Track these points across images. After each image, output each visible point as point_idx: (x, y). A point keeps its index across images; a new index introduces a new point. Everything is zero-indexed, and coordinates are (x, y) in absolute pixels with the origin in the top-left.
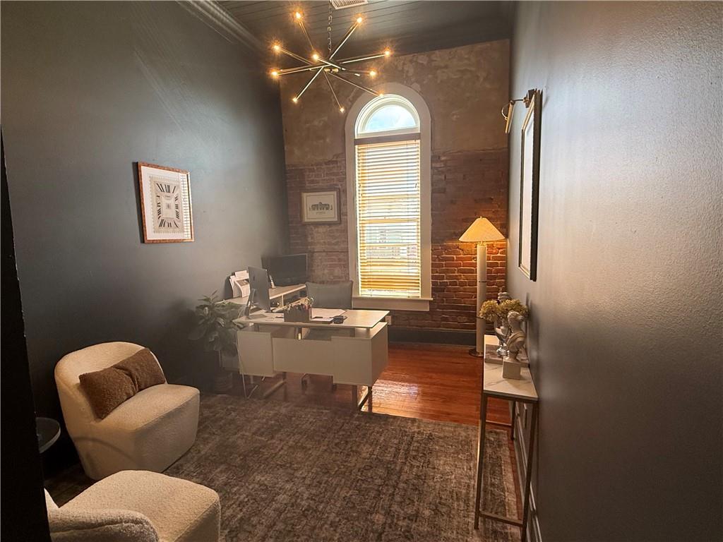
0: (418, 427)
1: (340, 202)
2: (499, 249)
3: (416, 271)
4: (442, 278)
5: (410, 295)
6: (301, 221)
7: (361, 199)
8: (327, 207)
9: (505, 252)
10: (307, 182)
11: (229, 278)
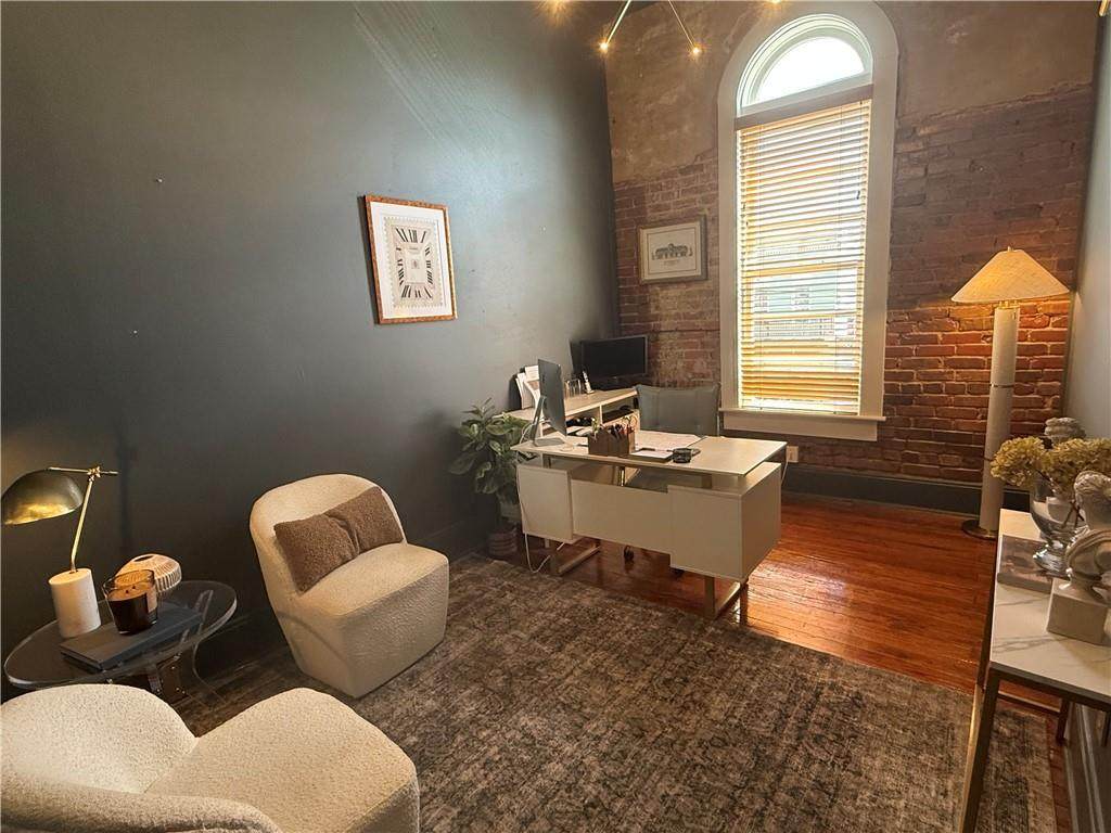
0: (833, 675)
1: (706, 240)
2: (1051, 316)
3: (853, 364)
4: (910, 377)
5: (838, 409)
6: (638, 279)
7: (745, 231)
8: (681, 251)
9: (1066, 322)
10: (648, 211)
11: (515, 377)
